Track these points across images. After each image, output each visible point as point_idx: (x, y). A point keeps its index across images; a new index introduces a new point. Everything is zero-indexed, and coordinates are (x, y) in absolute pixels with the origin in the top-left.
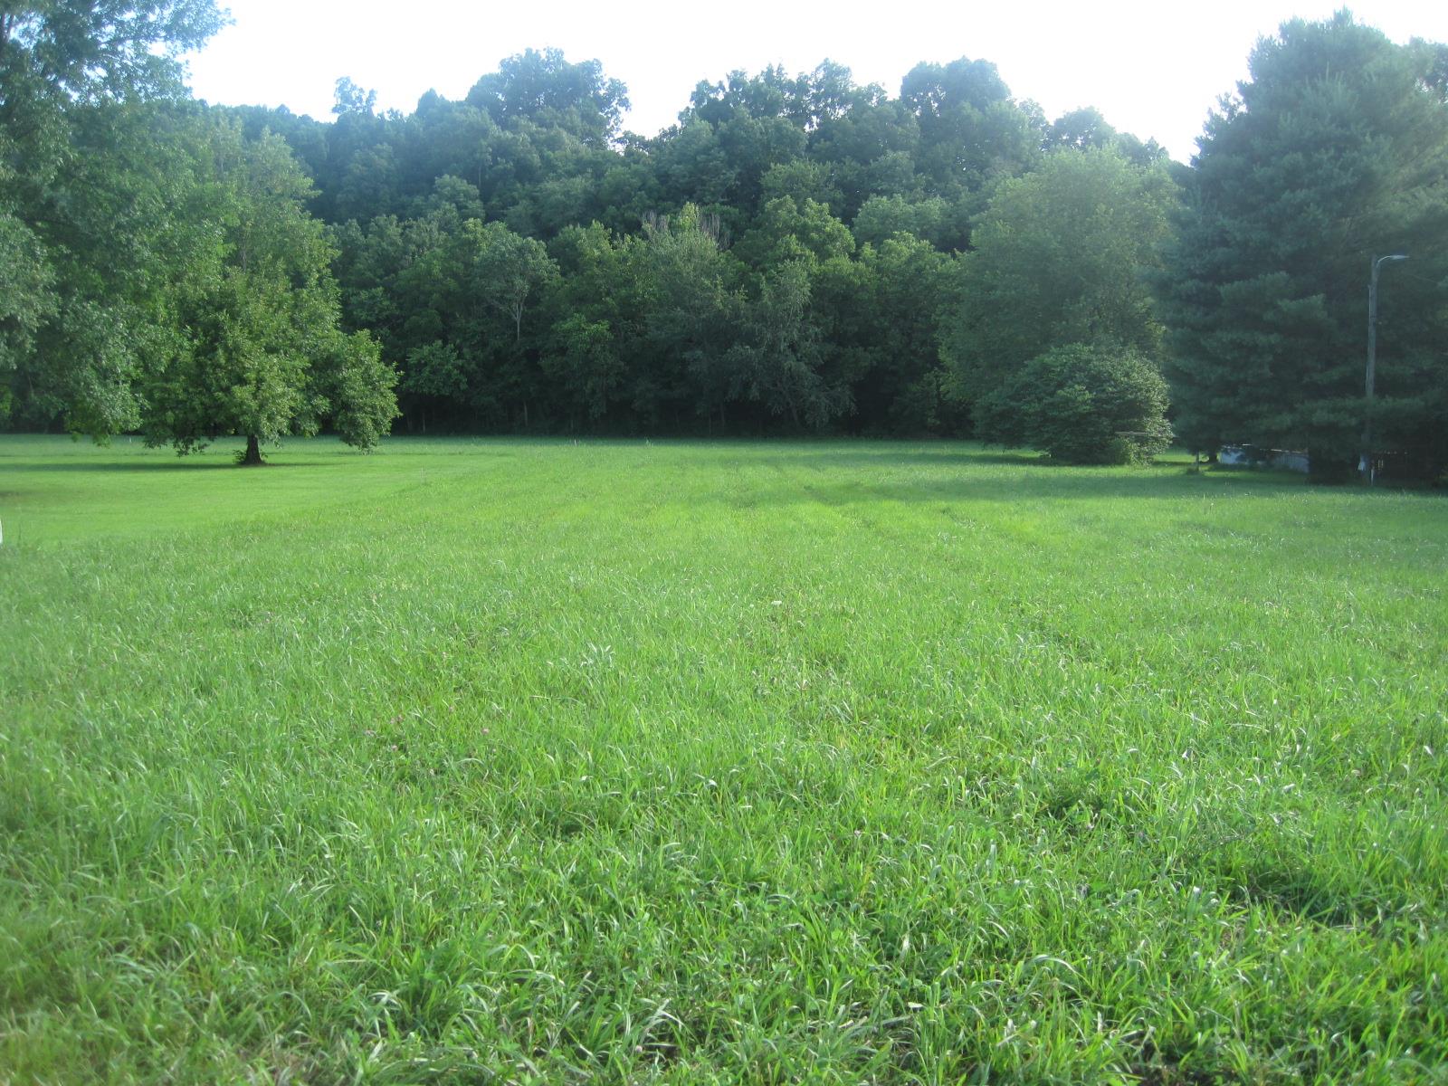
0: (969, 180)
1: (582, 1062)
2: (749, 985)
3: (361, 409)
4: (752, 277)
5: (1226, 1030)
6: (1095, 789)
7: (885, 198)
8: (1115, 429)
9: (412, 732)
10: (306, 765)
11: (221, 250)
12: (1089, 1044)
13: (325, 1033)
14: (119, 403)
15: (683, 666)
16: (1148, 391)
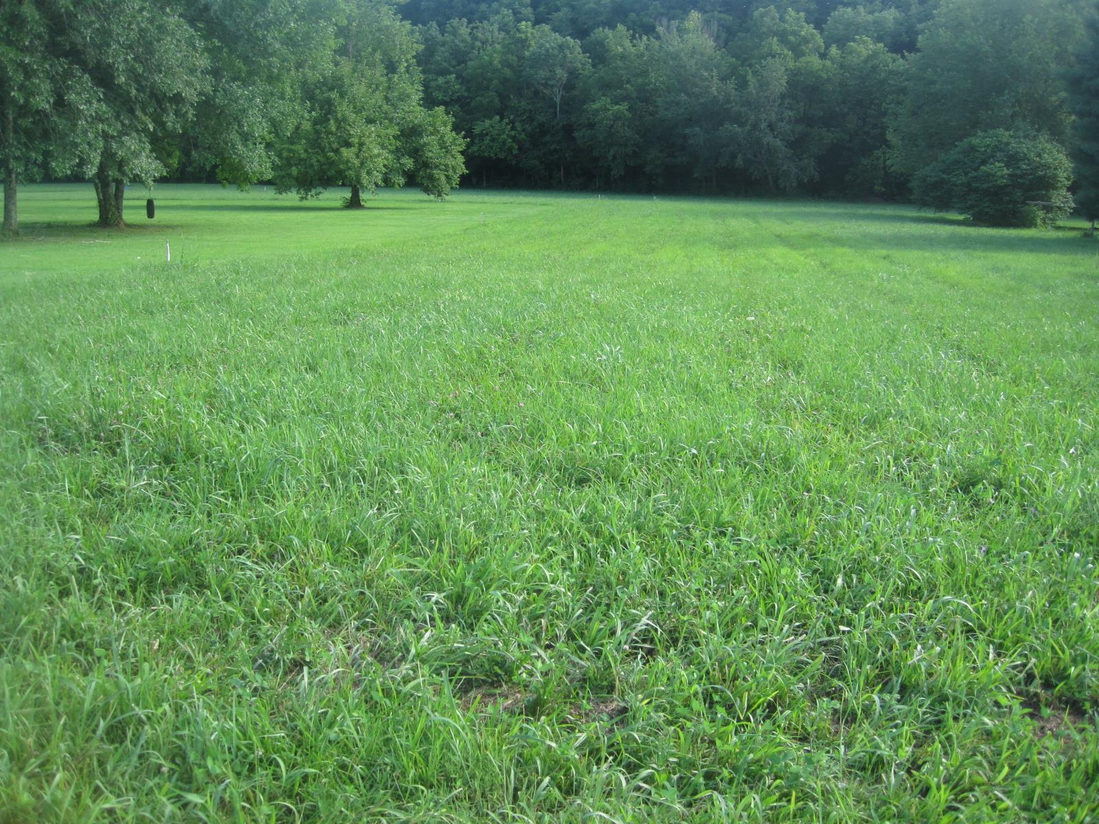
1: (581, 655)
2: (714, 605)
3: (437, 167)
4: (741, 71)
5: (1095, 667)
6: (996, 473)
7: (849, 9)
8: (1027, 198)
9: (466, 404)
10: (383, 423)
11: (332, 43)
12: (982, 668)
13: (389, 622)
14: (257, 159)
15: (675, 364)
16: (1056, 169)
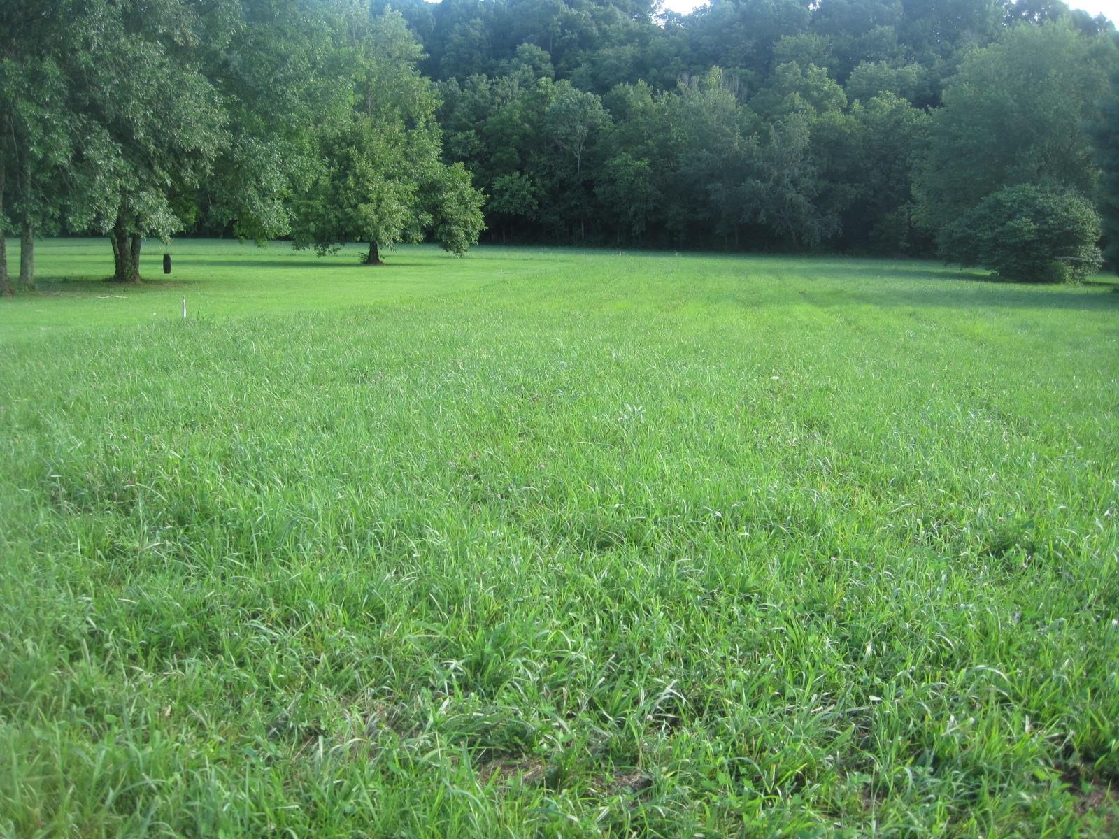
0: (942, 50)
1: (603, 725)
2: (740, 673)
3: (456, 223)
4: (764, 126)
6: (1029, 536)
7: (872, 64)
8: (1054, 254)
9: (485, 466)
10: (401, 485)
11: (352, 99)
12: (1018, 741)
13: (406, 689)
14: (274, 214)
15: (698, 424)
16: (1084, 224)
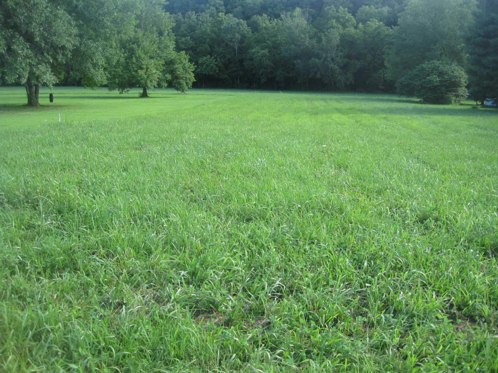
1: (249, 299)
2: (309, 275)
3: (182, 78)
4: (319, 34)
5: (481, 300)
6: (435, 214)
7: (367, 7)
8: (447, 91)
9: (196, 185)
10: (158, 195)
11: (134, 23)
12: (430, 302)
13: (161, 285)
14: (100, 75)
15: (290, 166)
16: (460, 78)
